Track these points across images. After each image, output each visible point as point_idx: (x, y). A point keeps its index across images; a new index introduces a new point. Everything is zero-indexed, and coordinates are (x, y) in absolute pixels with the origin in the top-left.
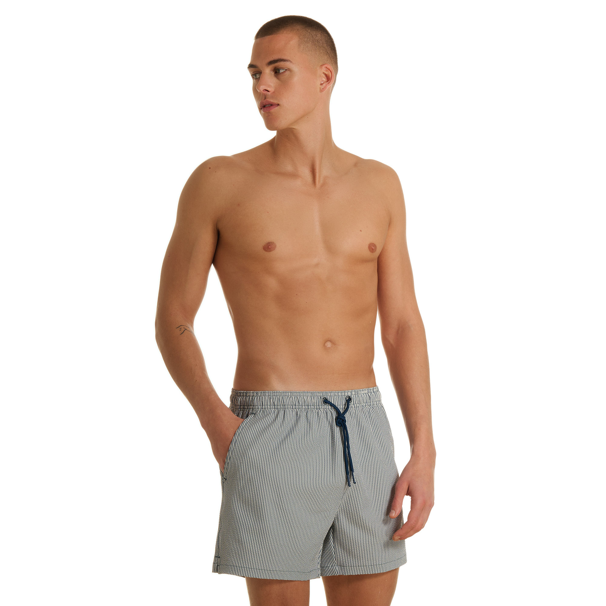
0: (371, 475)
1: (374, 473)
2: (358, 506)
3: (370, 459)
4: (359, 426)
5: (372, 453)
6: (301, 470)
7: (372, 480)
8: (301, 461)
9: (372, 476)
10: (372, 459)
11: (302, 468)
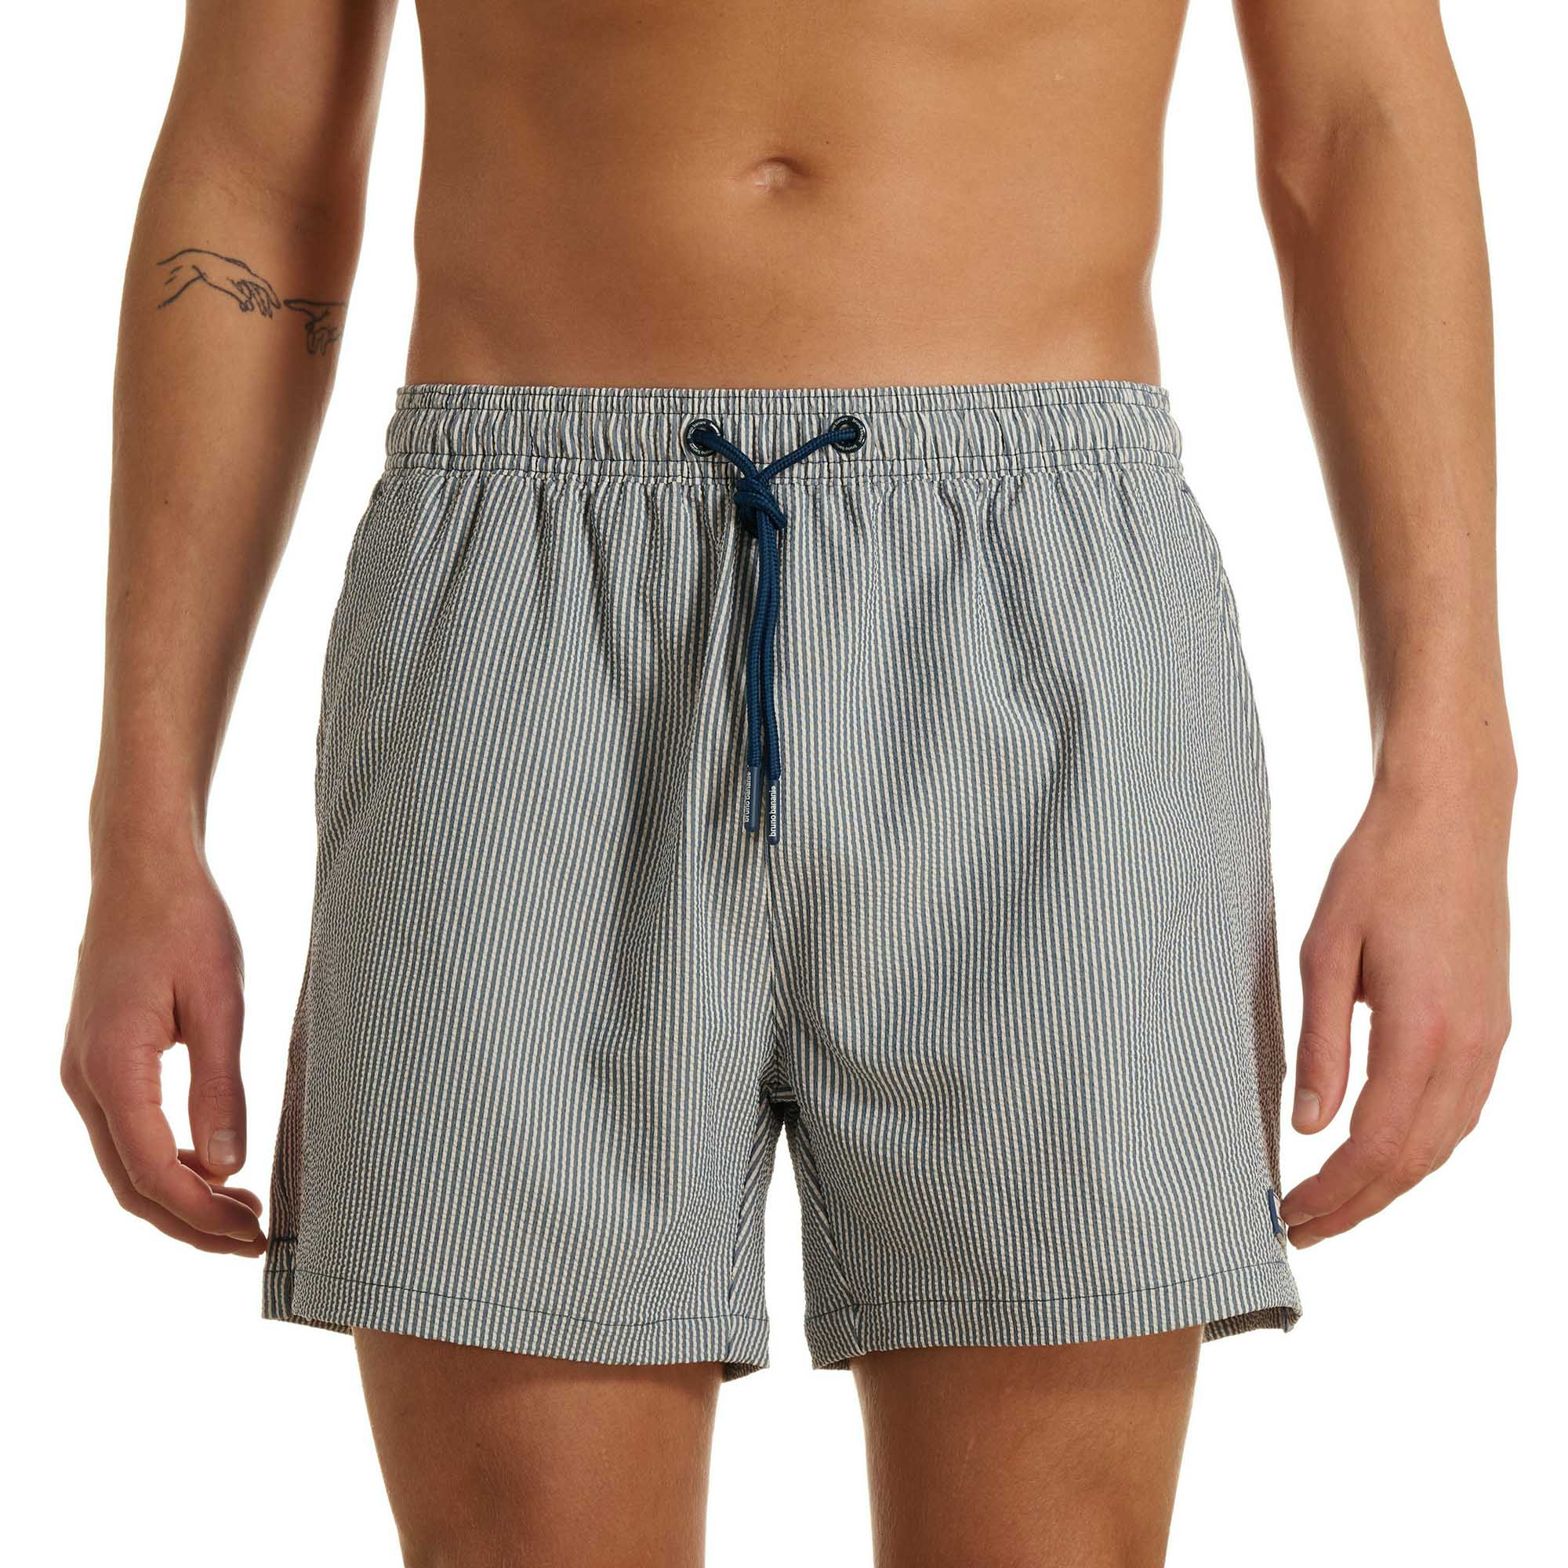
0: (960, 815)
1: (976, 805)
2: (855, 980)
3: (957, 736)
4: (907, 572)
5: (966, 703)
6: (553, 775)
7: (965, 842)
8: (556, 731)
9: (969, 824)
10: (965, 733)
11: (558, 768)
